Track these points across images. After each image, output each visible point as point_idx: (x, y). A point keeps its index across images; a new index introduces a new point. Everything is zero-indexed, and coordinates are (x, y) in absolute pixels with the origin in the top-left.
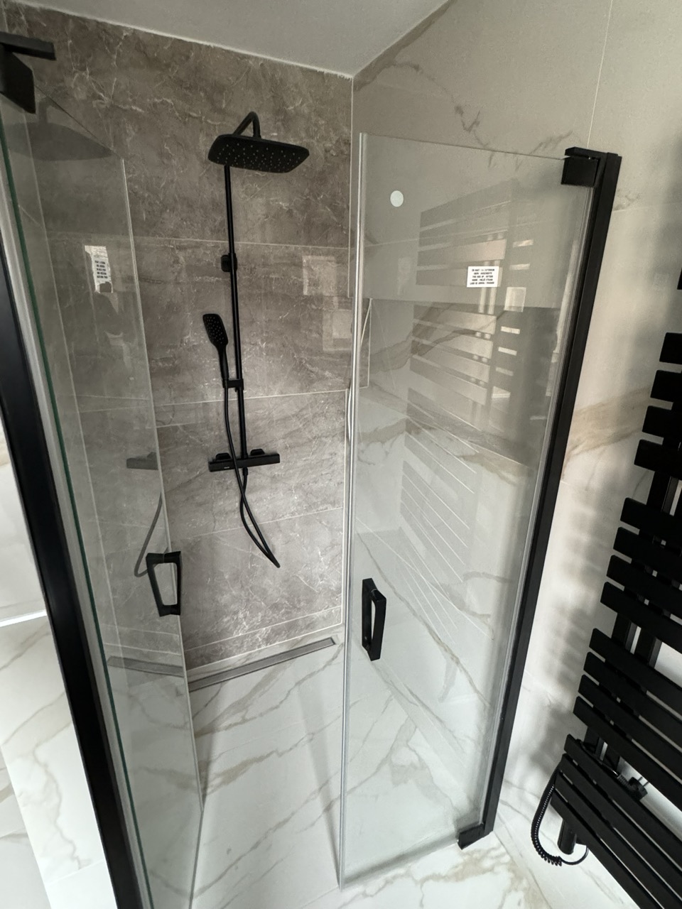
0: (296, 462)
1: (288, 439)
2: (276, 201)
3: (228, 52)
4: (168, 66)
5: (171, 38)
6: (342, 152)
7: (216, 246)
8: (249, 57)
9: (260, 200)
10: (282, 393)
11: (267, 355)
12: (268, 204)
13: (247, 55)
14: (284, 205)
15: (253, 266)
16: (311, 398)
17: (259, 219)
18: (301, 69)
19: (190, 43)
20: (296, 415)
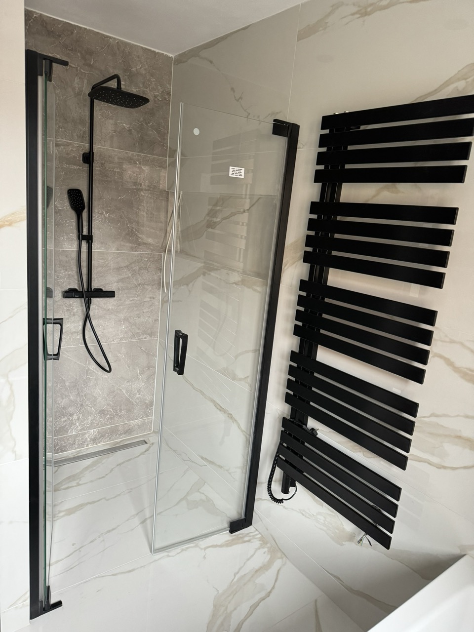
0: (125, 301)
1: (120, 284)
2: (122, 123)
3: (98, 33)
4: (60, 36)
5: (63, 21)
6: (165, 99)
7: (80, 146)
8: (110, 37)
9: (111, 121)
10: (118, 250)
11: (109, 222)
12: (116, 124)
13: (109, 36)
14: (127, 126)
15: (103, 162)
16: (138, 256)
17: (109, 133)
18: (142, 47)
19: (75, 25)
20: (127, 267)
